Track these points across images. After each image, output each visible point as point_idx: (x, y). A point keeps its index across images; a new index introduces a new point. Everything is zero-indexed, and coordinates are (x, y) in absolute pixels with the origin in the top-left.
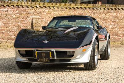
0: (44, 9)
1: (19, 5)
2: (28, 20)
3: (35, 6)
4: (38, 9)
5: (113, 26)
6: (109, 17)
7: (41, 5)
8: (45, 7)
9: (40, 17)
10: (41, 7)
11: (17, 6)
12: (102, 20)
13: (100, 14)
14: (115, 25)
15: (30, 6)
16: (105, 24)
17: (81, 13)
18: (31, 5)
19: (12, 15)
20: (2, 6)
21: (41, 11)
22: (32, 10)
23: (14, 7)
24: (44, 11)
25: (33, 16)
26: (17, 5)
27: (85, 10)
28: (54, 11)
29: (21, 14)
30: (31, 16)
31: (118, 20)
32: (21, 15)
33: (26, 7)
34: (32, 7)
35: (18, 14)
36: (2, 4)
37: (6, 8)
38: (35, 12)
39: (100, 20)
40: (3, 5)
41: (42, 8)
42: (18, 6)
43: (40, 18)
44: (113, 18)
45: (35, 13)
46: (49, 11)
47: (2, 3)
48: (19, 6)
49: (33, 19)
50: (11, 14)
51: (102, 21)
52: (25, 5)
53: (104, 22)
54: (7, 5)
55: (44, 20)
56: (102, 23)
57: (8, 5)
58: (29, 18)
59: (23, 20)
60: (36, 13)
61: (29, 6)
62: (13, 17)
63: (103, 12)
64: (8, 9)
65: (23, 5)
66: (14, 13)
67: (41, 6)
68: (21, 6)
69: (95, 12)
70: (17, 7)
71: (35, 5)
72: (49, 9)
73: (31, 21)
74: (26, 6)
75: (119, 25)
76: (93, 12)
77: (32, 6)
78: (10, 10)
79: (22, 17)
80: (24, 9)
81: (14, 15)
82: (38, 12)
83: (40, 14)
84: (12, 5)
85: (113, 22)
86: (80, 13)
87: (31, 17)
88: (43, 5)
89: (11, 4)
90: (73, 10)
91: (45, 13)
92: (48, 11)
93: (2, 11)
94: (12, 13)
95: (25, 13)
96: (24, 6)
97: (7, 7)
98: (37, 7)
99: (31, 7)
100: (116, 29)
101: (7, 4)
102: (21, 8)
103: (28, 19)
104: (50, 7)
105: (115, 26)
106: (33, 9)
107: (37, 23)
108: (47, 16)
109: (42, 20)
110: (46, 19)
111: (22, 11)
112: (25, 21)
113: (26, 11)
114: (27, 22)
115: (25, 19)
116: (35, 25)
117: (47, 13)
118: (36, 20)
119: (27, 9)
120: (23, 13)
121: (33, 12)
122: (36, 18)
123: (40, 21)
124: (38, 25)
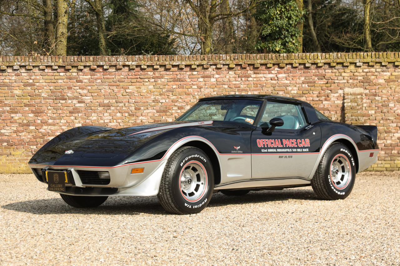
0: (379, 70)
1: (305, 61)
2: (332, 99)
3: (351, 63)
4: (360, 70)
7: (368, 60)
8: (381, 63)
9: (367, 91)
10: (369, 66)
11: (300, 64)
15: (338, 64)
18: (338, 61)
19: (290, 88)
20: (264, 67)
21: (368, 74)
22: (344, 74)
23: (293, 67)
24: (376, 74)
25: (347, 90)
26: (301, 61)
29: (312, 84)
30: (341, 89)
32: (312, 88)
33: (327, 66)
34: (343, 66)
35: (303, 85)
36: (263, 62)
37: (273, 72)
38: (353, 77)
40: (266, 65)
41: (373, 66)
42: (304, 64)
43: (366, 95)
45: (351, 81)
46: (394, 74)
47: (261, 58)
48: (307, 65)
49: (346, 97)
50: (287, 86)
52: (323, 61)
54: (274, 65)
55: (377, 98)
57: (278, 64)
58: (336, 95)
59: (318, 99)
60: (355, 82)
61: (334, 64)
62: (292, 92)
64: (279, 73)
65: (319, 61)
66: (293, 82)
67: (368, 63)
68: (312, 64)
70: (302, 66)
71: (351, 60)
72: (392, 69)
73: (340, 102)
74: (325, 64)
77: (342, 63)
78: (284, 75)
79: (316, 93)
80: (321, 71)
81: (295, 88)
82: (360, 78)
83: (366, 82)
84: (287, 64)
87: (341, 92)
88: (374, 60)
89: (286, 62)
91: (381, 81)
92: (388, 74)
93: (264, 79)
94: (288, 82)
95: (324, 81)
96: (320, 65)
97: (277, 69)
98: (358, 64)
99: (339, 66)
101: (274, 61)
102: (313, 71)
103: (333, 97)
104: (394, 63)
106: (347, 70)
107: (356, 108)
108: (387, 88)
109: (372, 98)
110: (385, 95)
111: (315, 77)
112: (324, 102)
113: (328, 75)
114: (328, 105)
115: (323, 98)
116: (350, 111)
117: (388, 81)
118: (353, 98)
119: (330, 71)
120: (318, 81)
121: (346, 77)
122: (355, 93)
123: (368, 101)
124: (357, 111)
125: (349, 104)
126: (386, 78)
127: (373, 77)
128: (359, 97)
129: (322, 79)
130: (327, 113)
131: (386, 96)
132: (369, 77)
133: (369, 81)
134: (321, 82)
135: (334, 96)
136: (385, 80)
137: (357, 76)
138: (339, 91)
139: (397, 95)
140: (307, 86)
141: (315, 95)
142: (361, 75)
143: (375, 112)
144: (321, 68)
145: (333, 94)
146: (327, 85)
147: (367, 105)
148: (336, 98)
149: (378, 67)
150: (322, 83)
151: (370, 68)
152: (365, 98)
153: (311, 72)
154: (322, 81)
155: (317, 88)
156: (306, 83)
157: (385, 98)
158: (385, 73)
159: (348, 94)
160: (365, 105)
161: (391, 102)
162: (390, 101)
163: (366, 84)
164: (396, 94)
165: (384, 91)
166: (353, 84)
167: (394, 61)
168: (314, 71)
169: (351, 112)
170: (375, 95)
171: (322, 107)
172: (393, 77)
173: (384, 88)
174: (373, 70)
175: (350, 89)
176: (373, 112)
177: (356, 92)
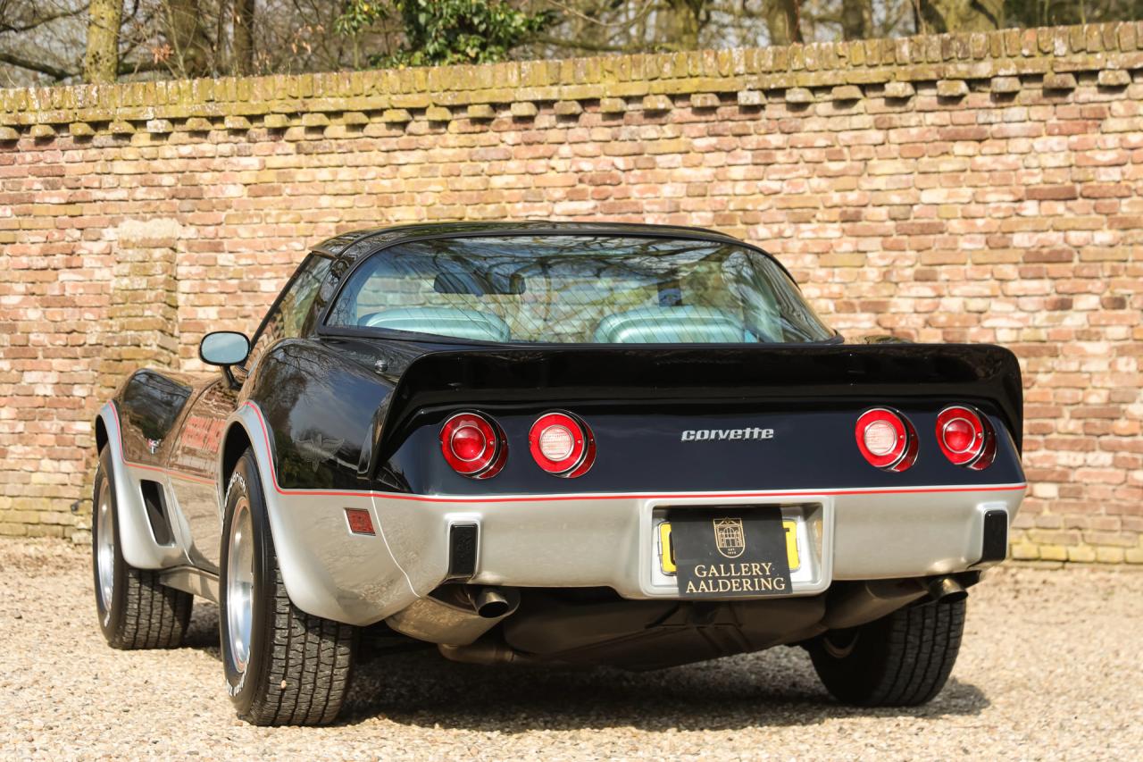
0: (228, 148)
2: (88, 262)
3: (133, 123)
5: (1041, 318)
6: (966, 193)
7: (183, 107)
8: (222, 120)
9: (191, 232)
10: (189, 132)
12: (873, 244)
13: (835, 167)
14: (1064, 305)
15: (95, 126)
16: (925, 290)
17: (604, 163)
21: (194, 164)
22: (119, 167)
24: (217, 163)
25: (132, 229)
27: (650, 130)
28: (314, 161)
29: (26, 205)
30: (111, 223)
31: (1105, 236)
32: (26, 222)
33: (66, 137)
34: (114, 136)
38: (147, 179)
39: (847, 245)
41: (205, 134)
43: (189, 246)
44: (1030, 208)
45: (141, 193)
46: (271, 162)
51: (878, 259)
52: (49, 117)
53: (908, 263)
55: (223, 259)
56: (873, 274)
58: (98, 247)
59: (43, 263)
60: (155, 194)
61: (86, 129)
63: (878, 136)
67: (185, 121)
68: (19, 129)
69: (776, 139)
71: (127, 113)
72: (265, 145)
74: (55, 127)
75: (1119, 303)
76: (752, 141)
77: (108, 124)
79: (39, 239)
82: (168, 180)
83: (188, 196)
85: (1039, 261)
86: (586, 165)
87: (111, 234)
90: (511, 137)
91: (234, 191)
92: (254, 162)
95: (61, 195)
96: (41, 131)
98: (150, 127)
99: (104, 137)
100: (1083, 357)
103: (90, 251)
105: (1073, 320)
106: (129, 152)
107: (143, 296)
108: (251, 217)
109: (205, 258)
110: (247, 246)
111: (34, 178)
112: (65, 276)
113: (72, 171)
114: (76, 287)
115: (58, 260)
116: (122, 310)
117: (257, 190)
118: (141, 259)
119: (77, 154)
120: (43, 195)
121: (126, 178)
122: (150, 239)
123: (194, 270)
124: (143, 310)
125: (125, 282)
126: (247, 178)
127: (208, 176)
128: (157, 253)
129: (54, 187)
130: (73, 315)
131: (251, 252)
132: (198, 175)
133: (194, 192)
134: (51, 196)
135: (91, 253)
136: (246, 185)
137: (161, 173)
138: (104, 231)
139: (284, 248)
140: (9, 213)
141: (36, 249)
142: (171, 170)
143: (219, 313)
144: (51, 146)
145: (88, 245)
146: (72, 210)
147: (192, 286)
148: (96, 260)
149: (220, 139)
150: (55, 200)
151: (196, 139)
152: (186, 259)
153: (20, 160)
154: (53, 192)
155: (41, 222)
156: (7, 201)
157: (247, 257)
158: (244, 161)
159: (126, 244)
160: (184, 286)
161: (268, 275)
162: (264, 271)
163: (187, 205)
164: (281, 243)
165: (244, 232)
166: (149, 205)
167: (258, 112)
168: (29, 157)
169: (124, 314)
170: (217, 248)
171: (57, 292)
172: (270, 176)
173: (244, 217)
174: (206, 147)
175: (137, 222)
176: (212, 313)
177: (154, 237)
